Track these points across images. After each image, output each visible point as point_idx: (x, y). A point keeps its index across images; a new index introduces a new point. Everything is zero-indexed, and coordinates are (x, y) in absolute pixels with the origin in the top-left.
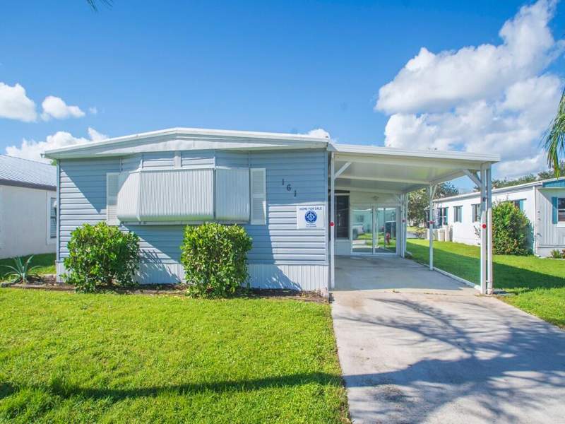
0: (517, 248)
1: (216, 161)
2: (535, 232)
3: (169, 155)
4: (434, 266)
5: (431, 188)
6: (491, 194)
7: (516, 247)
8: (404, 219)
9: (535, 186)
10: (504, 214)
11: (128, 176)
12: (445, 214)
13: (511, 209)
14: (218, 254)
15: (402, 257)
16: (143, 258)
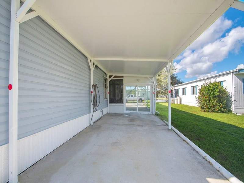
2: (232, 100)
7: (221, 108)
9: (232, 72)
10: (214, 89)
12: (178, 92)
15: (153, 114)
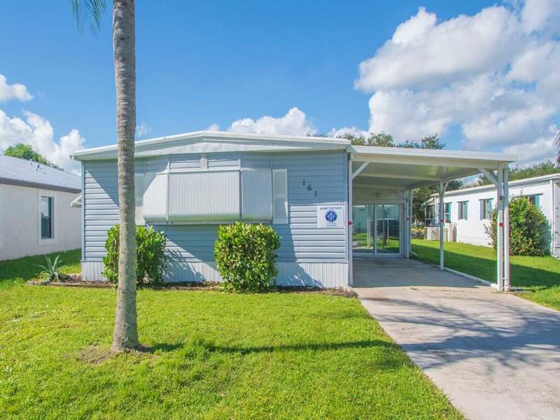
0: (533, 248)
1: (241, 163)
2: (552, 231)
3: (196, 157)
4: (445, 266)
5: (442, 184)
6: (508, 187)
7: (531, 247)
8: (408, 217)
9: (553, 180)
10: (518, 212)
11: (154, 177)
12: (448, 210)
13: (525, 205)
14: (253, 253)
15: (406, 258)
16: (168, 257)
